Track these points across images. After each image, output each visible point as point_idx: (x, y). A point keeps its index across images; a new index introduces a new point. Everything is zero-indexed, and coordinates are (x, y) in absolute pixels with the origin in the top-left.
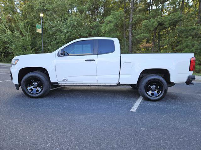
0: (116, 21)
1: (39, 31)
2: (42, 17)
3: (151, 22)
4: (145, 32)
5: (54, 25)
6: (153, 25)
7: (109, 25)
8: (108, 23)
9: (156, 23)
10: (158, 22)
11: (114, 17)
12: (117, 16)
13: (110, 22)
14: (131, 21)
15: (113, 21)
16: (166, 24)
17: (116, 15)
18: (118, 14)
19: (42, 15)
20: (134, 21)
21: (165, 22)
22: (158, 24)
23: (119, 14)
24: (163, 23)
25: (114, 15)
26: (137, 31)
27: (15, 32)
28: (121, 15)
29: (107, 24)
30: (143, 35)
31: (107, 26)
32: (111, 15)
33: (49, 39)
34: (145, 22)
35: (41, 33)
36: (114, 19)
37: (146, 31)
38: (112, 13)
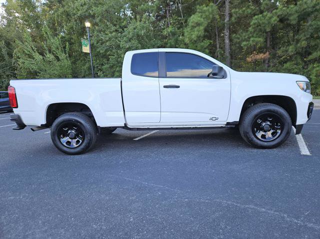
0: (206, 22)
1: (86, 49)
2: (89, 28)
3: (267, 18)
4: (255, 35)
5: (107, 39)
6: (269, 23)
7: (196, 29)
8: (193, 27)
9: (275, 18)
10: (278, 17)
11: (201, 16)
12: (207, 13)
13: (198, 24)
14: (227, 19)
15: (203, 23)
16: (291, 18)
17: (205, 12)
18: (208, 10)
19: (88, 24)
20: (235, 19)
21: (291, 15)
22: (278, 19)
23: (210, 10)
24: (286, 17)
25: (201, 12)
26: (239, 35)
27: (48, 55)
28: (213, 11)
29: (192, 29)
30: (253, 41)
31: (194, 31)
32: (197, 13)
33: (98, 61)
34: (256, 19)
35: (89, 53)
36: (204, 18)
37: (256, 33)
38: (198, 10)
